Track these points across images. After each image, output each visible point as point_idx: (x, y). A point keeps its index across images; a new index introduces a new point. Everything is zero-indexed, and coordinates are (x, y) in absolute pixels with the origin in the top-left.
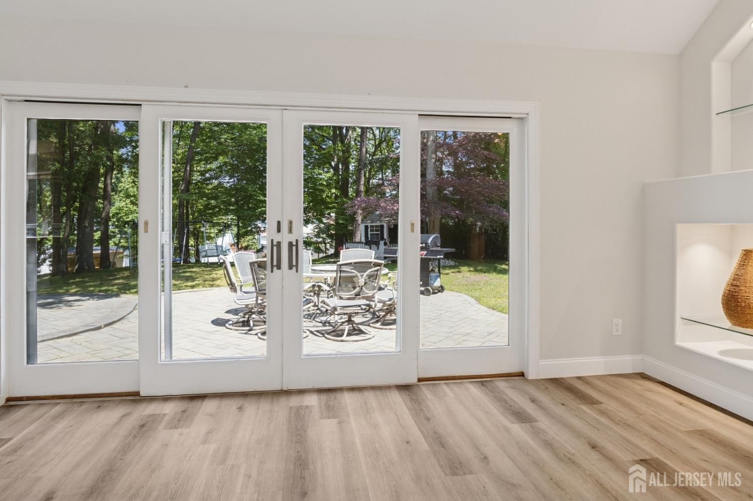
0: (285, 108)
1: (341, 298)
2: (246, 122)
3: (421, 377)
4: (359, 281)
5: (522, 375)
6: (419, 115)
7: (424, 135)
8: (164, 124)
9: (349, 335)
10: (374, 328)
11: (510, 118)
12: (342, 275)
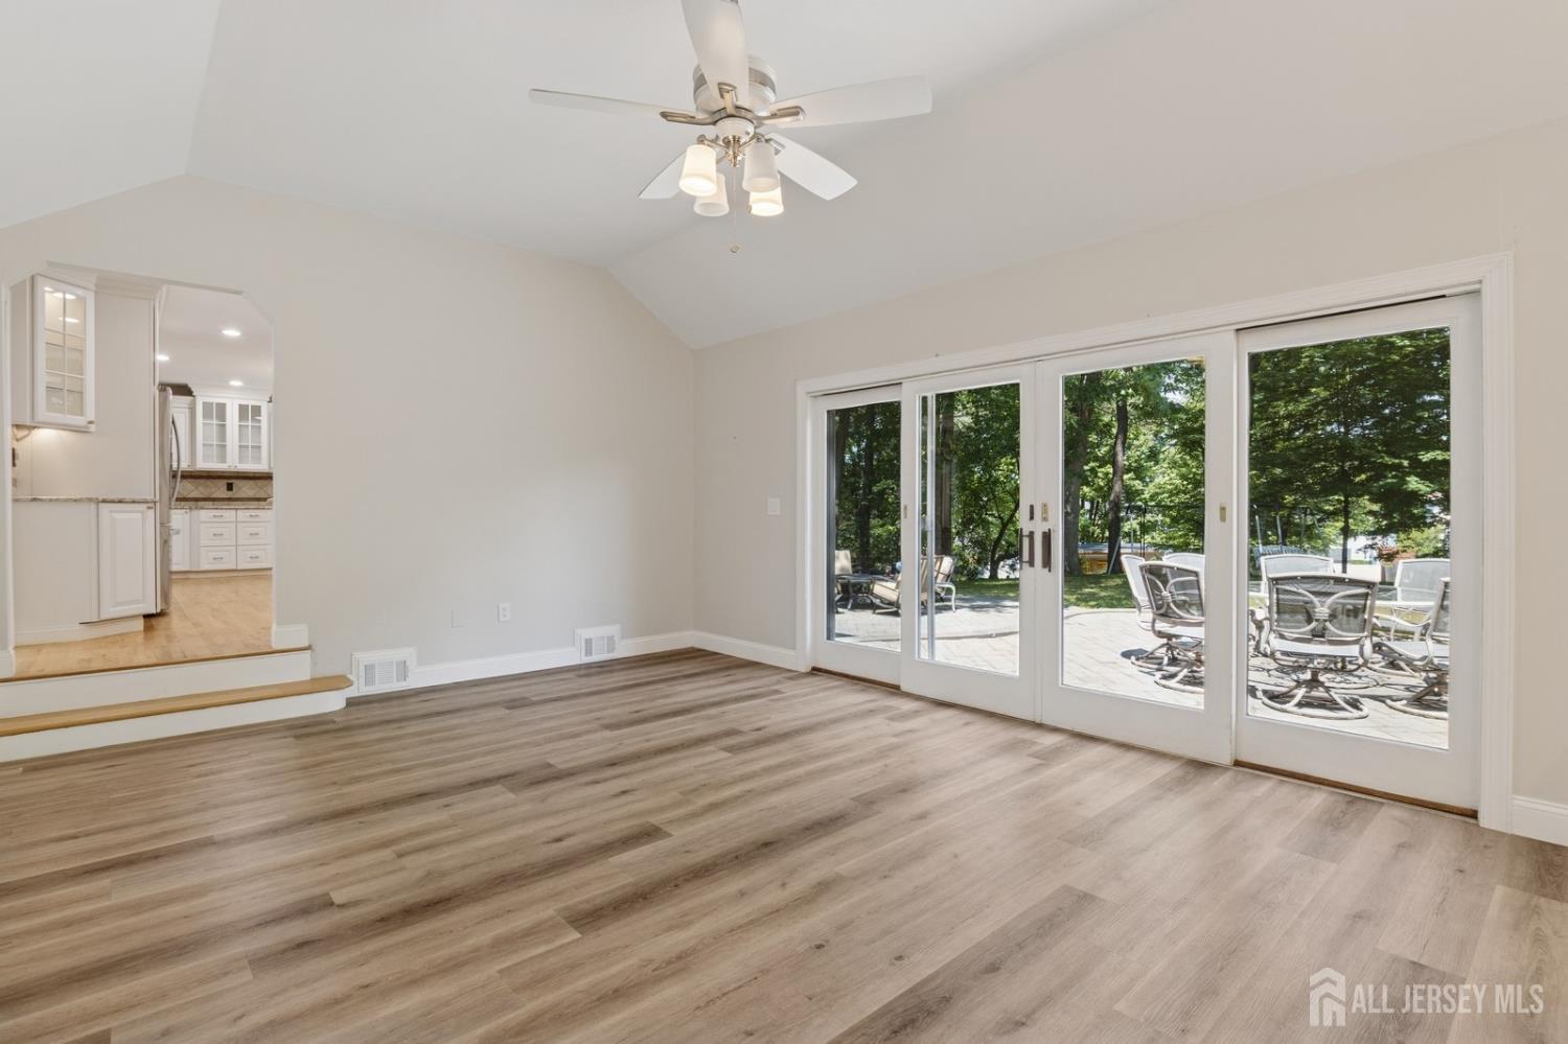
0: (1037, 358)
1: (1282, 637)
2: (1004, 383)
3: (1240, 759)
4: (1316, 610)
5: (1474, 815)
6: (1238, 330)
7: (1255, 360)
8: (925, 399)
9: (1300, 705)
10: (1391, 707)
11: (1444, 296)
12: (1281, 596)
